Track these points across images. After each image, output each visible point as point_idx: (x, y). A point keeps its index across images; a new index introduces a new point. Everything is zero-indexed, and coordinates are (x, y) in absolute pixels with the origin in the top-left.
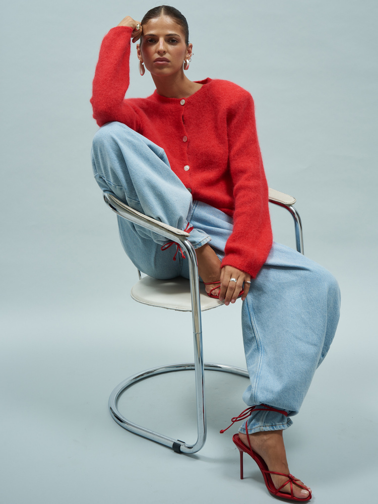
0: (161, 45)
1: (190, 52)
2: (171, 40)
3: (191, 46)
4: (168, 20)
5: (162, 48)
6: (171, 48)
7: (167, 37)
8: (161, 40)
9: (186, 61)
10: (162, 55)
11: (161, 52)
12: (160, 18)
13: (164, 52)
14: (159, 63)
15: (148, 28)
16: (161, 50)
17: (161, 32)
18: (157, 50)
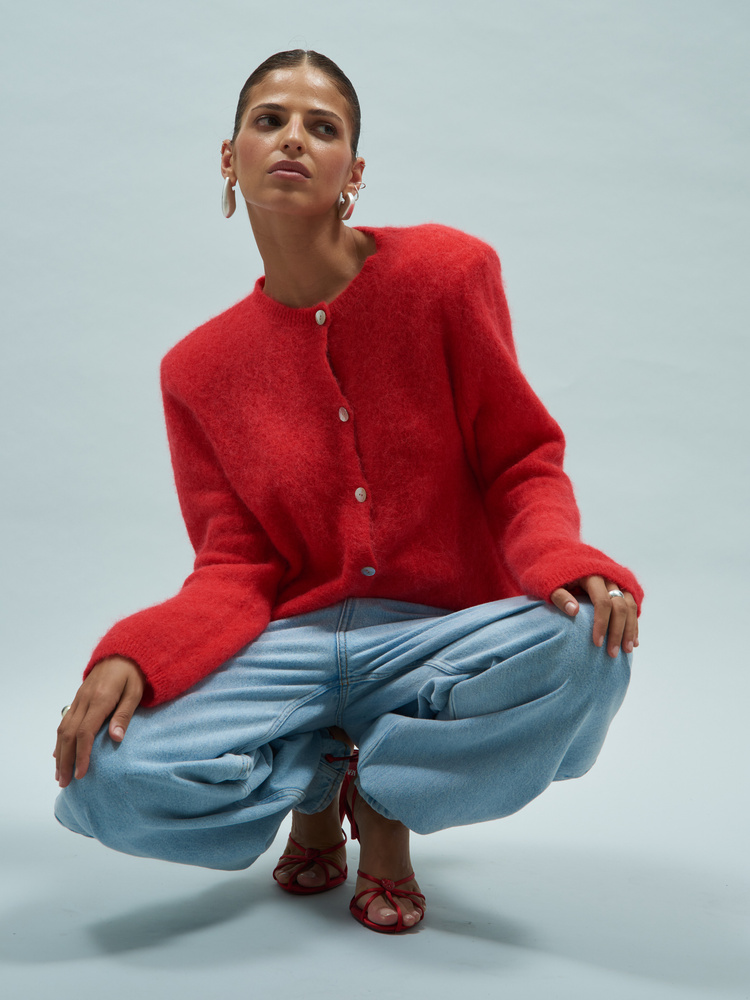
0: (294, 130)
1: (356, 179)
2: (319, 124)
3: (361, 165)
4: (317, 79)
5: (296, 137)
6: (318, 145)
7: (311, 116)
8: (296, 119)
9: (346, 198)
10: (292, 156)
11: (292, 148)
12: (300, 68)
13: (299, 148)
14: (282, 177)
15: (266, 91)
16: (293, 142)
17: (298, 100)
18: (282, 143)
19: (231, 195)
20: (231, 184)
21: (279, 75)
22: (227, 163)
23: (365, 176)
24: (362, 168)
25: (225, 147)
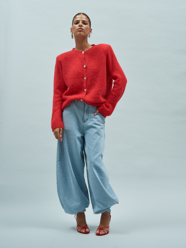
0: (81, 23)
1: (91, 32)
2: (84, 23)
4: (84, 17)
6: (84, 26)
7: (83, 21)
8: (81, 22)
11: (80, 26)
12: (81, 15)
13: (81, 26)
14: (79, 30)
15: (76, 19)
16: (81, 25)
17: (81, 19)
18: (79, 25)
19: (72, 35)
20: (72, 34)
21: (78, 16)
22: (71, 31)
23: (92, 31)
24: (92, 30)
25: (71, 29)
